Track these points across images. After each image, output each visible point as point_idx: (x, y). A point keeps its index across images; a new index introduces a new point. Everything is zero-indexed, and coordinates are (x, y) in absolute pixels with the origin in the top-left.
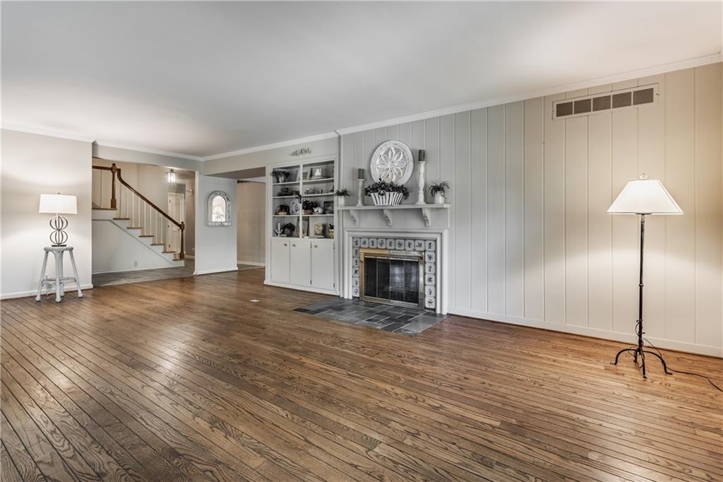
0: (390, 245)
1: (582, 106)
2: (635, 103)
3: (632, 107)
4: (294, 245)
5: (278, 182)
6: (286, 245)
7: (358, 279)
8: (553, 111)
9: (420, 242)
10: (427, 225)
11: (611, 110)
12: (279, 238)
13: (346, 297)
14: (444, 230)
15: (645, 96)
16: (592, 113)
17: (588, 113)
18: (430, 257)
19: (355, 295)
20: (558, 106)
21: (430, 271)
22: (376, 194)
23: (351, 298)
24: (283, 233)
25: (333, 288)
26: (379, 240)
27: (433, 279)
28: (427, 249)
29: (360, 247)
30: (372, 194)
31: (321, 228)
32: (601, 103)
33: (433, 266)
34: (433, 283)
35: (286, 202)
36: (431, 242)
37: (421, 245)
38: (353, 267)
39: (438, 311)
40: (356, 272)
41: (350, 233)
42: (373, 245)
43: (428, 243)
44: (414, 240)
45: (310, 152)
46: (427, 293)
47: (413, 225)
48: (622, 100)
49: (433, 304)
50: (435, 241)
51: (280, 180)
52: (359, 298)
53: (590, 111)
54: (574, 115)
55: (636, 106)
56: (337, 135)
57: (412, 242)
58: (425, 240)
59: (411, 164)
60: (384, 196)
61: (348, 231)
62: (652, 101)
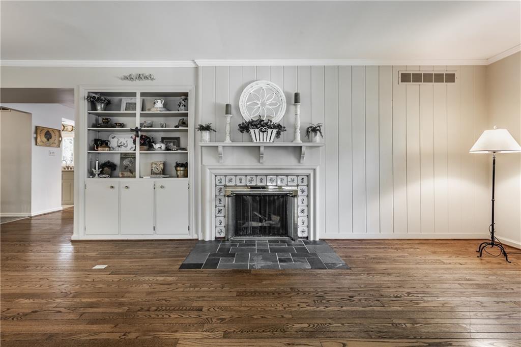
0: (261, 181)
1: (417, 78)
2: (446, 82)
3: (444, 84)
4: (127, 187)
5: (96, 109)
6: (112, 187)
7: (222, 219)
8: (399, 78)
9: (293, 177)
10: (301, 162)
11: (433, 83)
12: (96, 179)
13: (207, 239)
14: (317, 166)
15: (451, 78)
16: (422, 83)
17: (420, 83)
18: (303, 191)
19: (218, 236)
20: (402, 74)
21: (303, 203)
22: (257, 131)
23: (213, 239)
24: (102, 173)
25: (187, 232)
26: (248, 178)
27: (306, 211)
28: (300, 184)
29: (225, 186)
30: (252, 131)
31: (162, 166)
32: (428, 78)
33: (306, 199)
34: (306, 213)
35: (103, 136)
36: (303, 177)
37: (293, 180)
38: (216, 206)
39: (312, 239)
40: (219, 211)
41: (212, 171)
42: (241, 182)
43: (300, 178)
44: (287, 176)
45: (152, 79)
46: (300, 223)
47: (287, 162)
48: (439, 78)
49: (306, 233)
50: (308, 176)
51: (99, 108)
52: (224, 238)
53: (421, 82)
54: (411, 83)
55: (447, 83)
56: (194, 65)
57: (285, 177)
58: (298, 176)
59: (285, 105)
60: (265, 134)
61: (209, 169)
62: (454, 82)
